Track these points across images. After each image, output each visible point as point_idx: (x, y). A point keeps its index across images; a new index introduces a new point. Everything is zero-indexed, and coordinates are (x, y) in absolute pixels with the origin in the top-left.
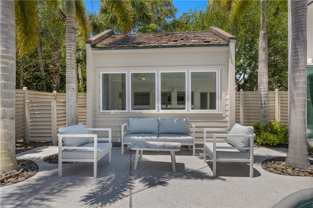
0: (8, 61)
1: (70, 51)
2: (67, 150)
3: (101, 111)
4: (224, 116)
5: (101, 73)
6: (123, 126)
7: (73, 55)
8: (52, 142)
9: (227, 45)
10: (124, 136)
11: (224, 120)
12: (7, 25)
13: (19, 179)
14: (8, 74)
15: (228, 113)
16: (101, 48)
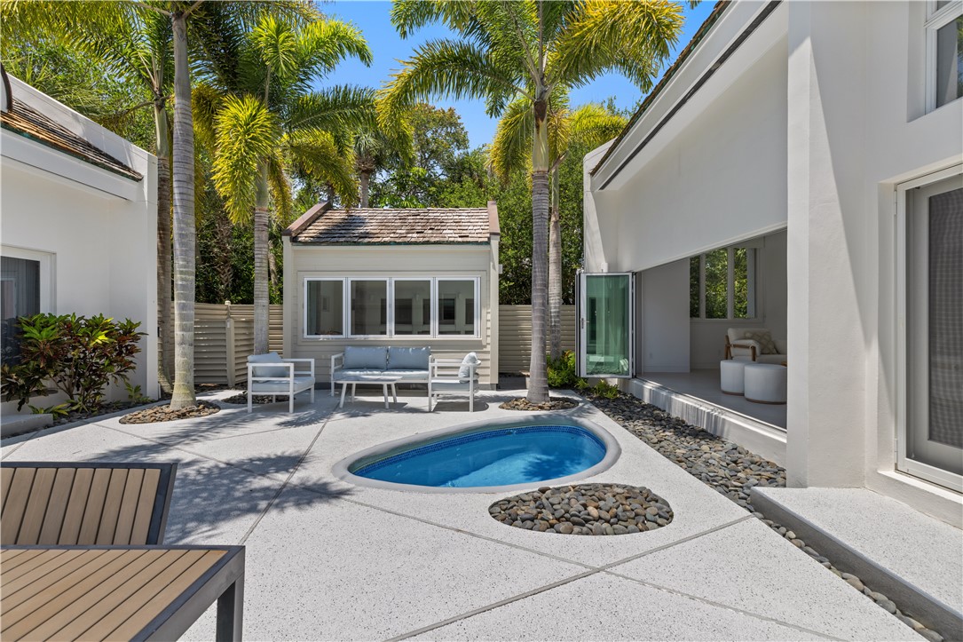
0: (187, 277)
1: (260, 256)
2: (257, 382)
3: (306, 335)
4: (484, 344)
5: (306, 280)
6: (333, 357)
7: (264, 261)
8: (227, 385)
9: (488, 243)
10: (336, 370)
11: (485, 350)
12: (186, 235)
13: (202, 414)
14: (187, 292)
15: (489, 340)
16: (305, 243)
